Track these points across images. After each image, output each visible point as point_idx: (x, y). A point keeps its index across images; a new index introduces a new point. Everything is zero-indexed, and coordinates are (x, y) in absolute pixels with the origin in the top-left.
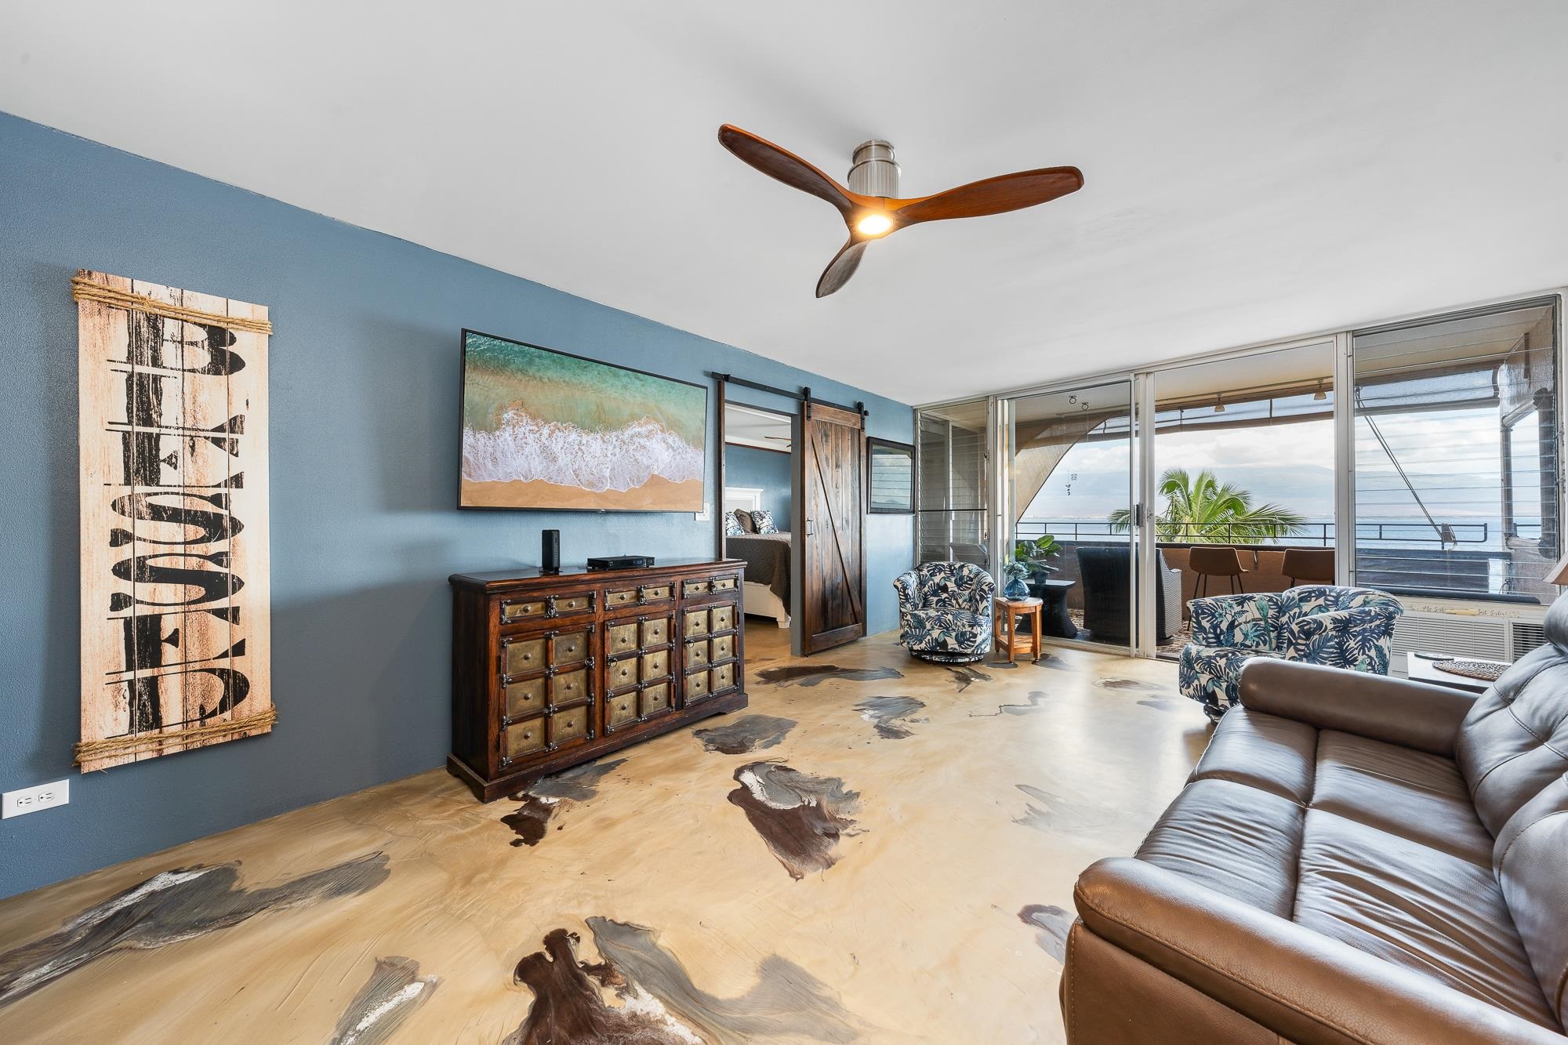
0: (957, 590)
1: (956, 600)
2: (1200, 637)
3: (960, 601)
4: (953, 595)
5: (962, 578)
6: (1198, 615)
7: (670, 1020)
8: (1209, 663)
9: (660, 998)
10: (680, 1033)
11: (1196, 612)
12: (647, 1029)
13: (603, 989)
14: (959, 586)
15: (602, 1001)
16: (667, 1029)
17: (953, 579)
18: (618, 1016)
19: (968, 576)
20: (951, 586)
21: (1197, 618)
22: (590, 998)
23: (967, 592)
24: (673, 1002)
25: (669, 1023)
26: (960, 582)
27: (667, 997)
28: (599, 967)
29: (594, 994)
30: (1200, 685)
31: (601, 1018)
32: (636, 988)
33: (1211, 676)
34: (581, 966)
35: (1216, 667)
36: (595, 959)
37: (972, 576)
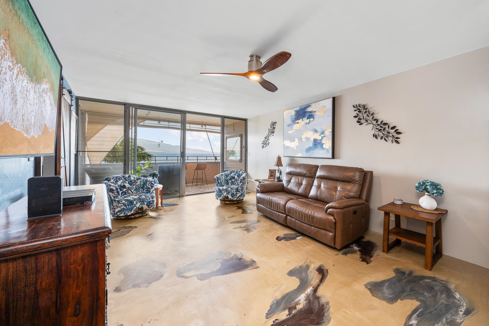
0: (130, 186)
1: (131, 190)
2: (219, 185)
3: (133, 191)
4: (129, 189)
5: (131, 181)
6: (218, 180)
7: (306, 292)
8: (226, 190)
9: (300, 295)
10: (310, 290)
11: (217, 179)
12: (309, 297)
13: (297, 309)
14: (131, 185)
15: (302, 308)
16: (309, 293)
17: (127, 182)
18: (306, 304)
19: (134, 180)
20: (127, 185)
21: (218, 181)
22: (301, 311)
23: (135, 187)
24: (301, 292)
25: (307, 293)
26: (131, 183)
27: (300, 293)
28: (289, 311)
29: (299, 310)
30: (224, 196)
31: (307, 307)
32: (297, 300)
33: (227, 193)
34: (288, 316)
35: (228, 190)
36: (287, 312)
37: (135, 179)
